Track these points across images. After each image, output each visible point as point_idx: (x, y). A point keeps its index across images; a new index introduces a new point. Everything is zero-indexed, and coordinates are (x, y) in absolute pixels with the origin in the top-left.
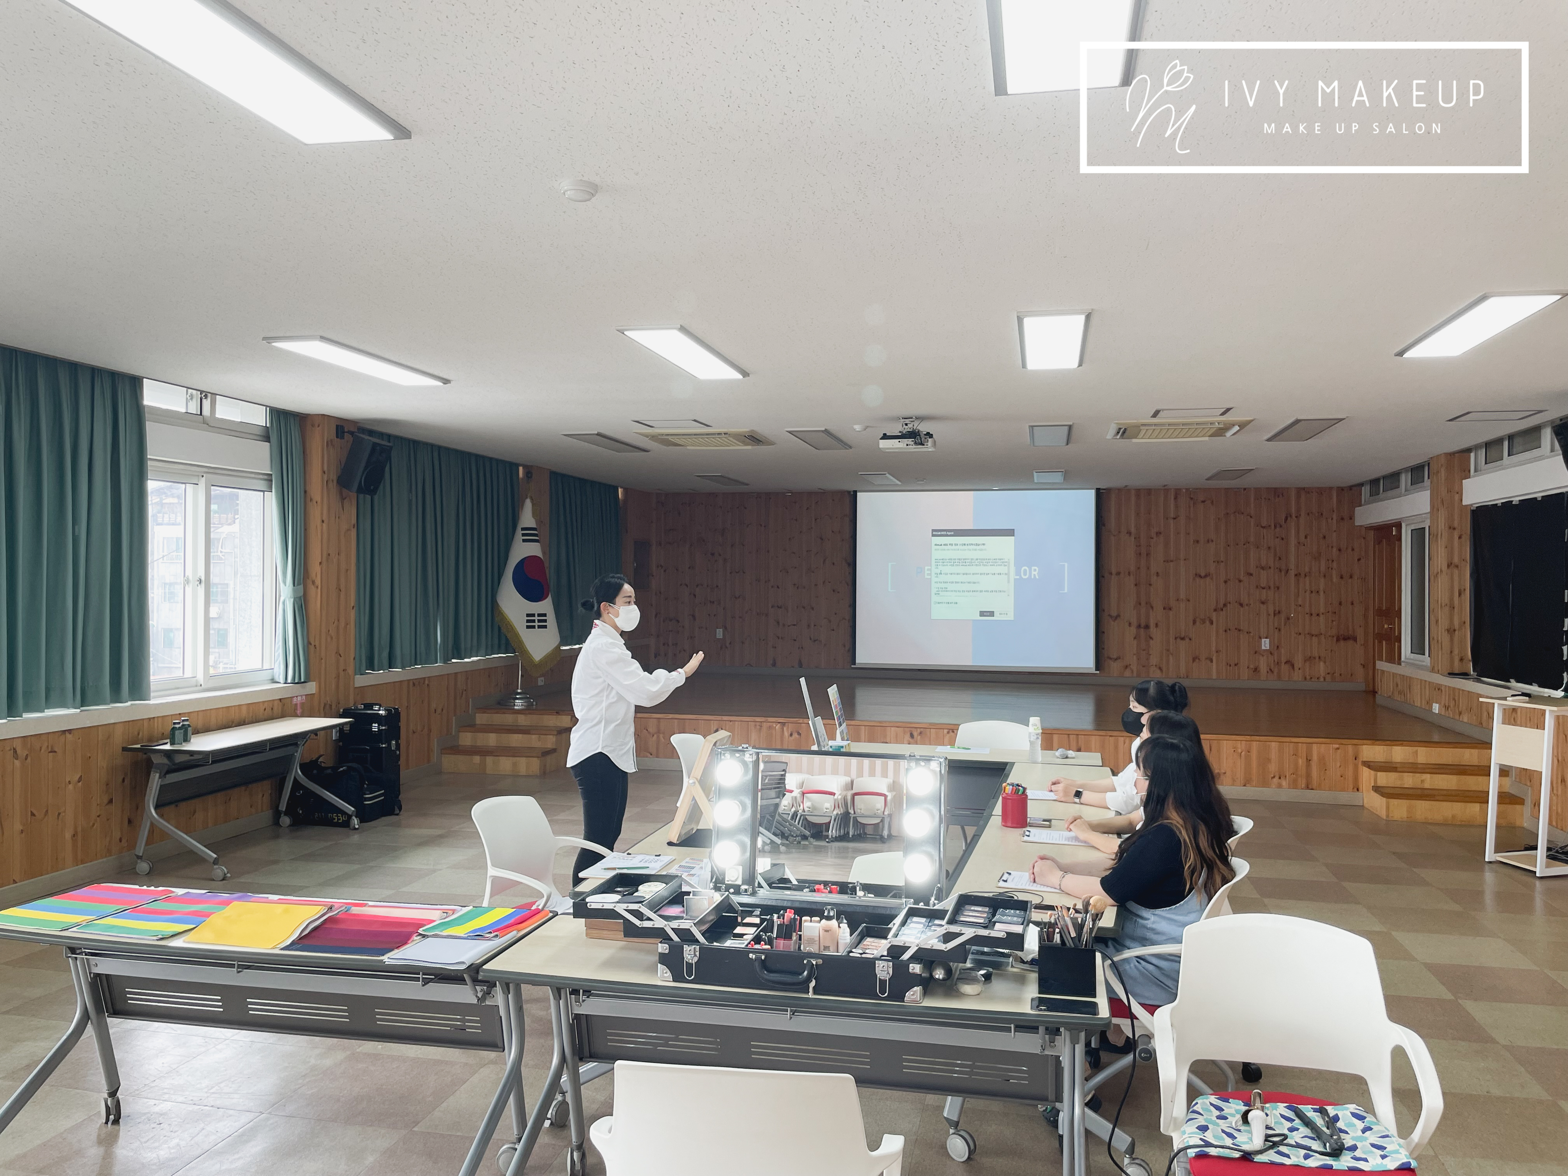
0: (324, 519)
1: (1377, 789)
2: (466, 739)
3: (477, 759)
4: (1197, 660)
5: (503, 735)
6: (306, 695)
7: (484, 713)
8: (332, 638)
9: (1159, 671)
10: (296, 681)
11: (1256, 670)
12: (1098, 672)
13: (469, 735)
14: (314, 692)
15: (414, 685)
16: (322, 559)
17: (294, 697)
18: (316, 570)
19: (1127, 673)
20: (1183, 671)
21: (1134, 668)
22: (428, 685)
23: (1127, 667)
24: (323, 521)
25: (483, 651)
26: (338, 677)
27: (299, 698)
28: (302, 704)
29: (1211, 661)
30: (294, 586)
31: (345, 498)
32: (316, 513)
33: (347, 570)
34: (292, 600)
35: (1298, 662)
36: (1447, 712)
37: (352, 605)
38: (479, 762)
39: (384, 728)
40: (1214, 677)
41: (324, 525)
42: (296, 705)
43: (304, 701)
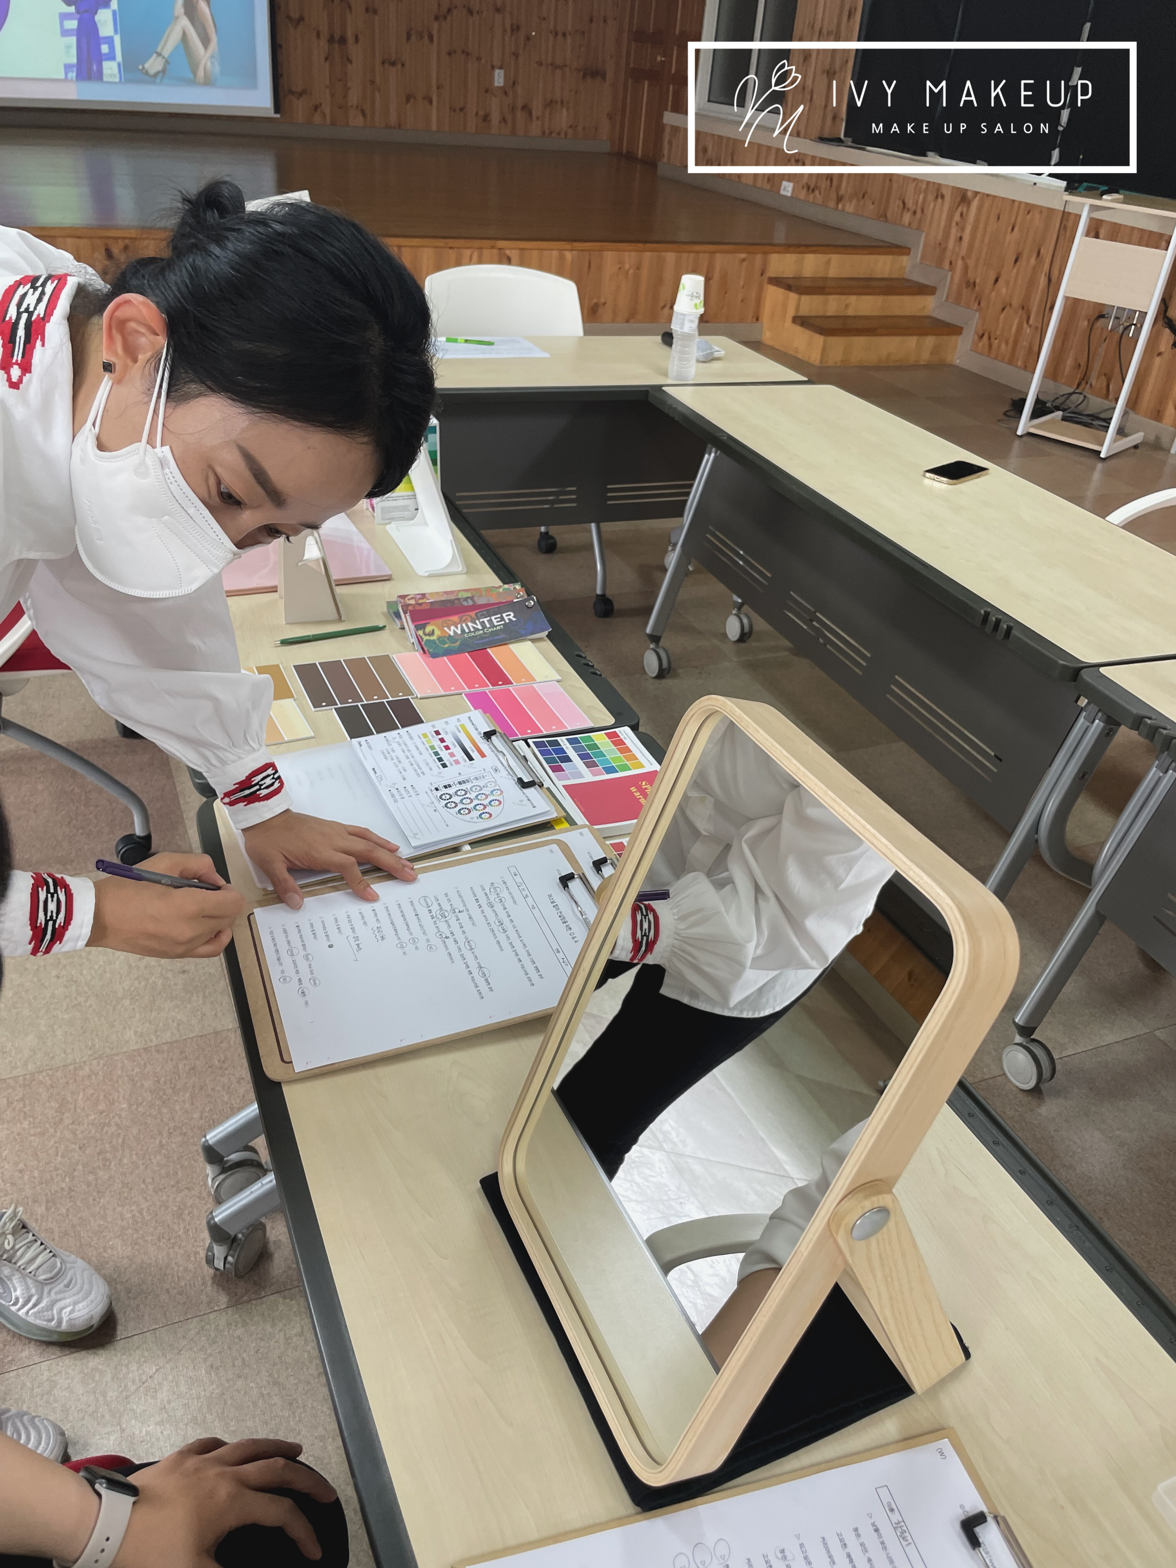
1: (801, 321)
4: (412, 100)
9: (361, 118)
11: (486, 118)
12: (278, 116)
19: (317, 119)
20: (393, 119)
21: (327, 109)
23: (316, 108)
29: (431, 102)
35: (537, 108)
36: (811, 196)
40: (434, 128)
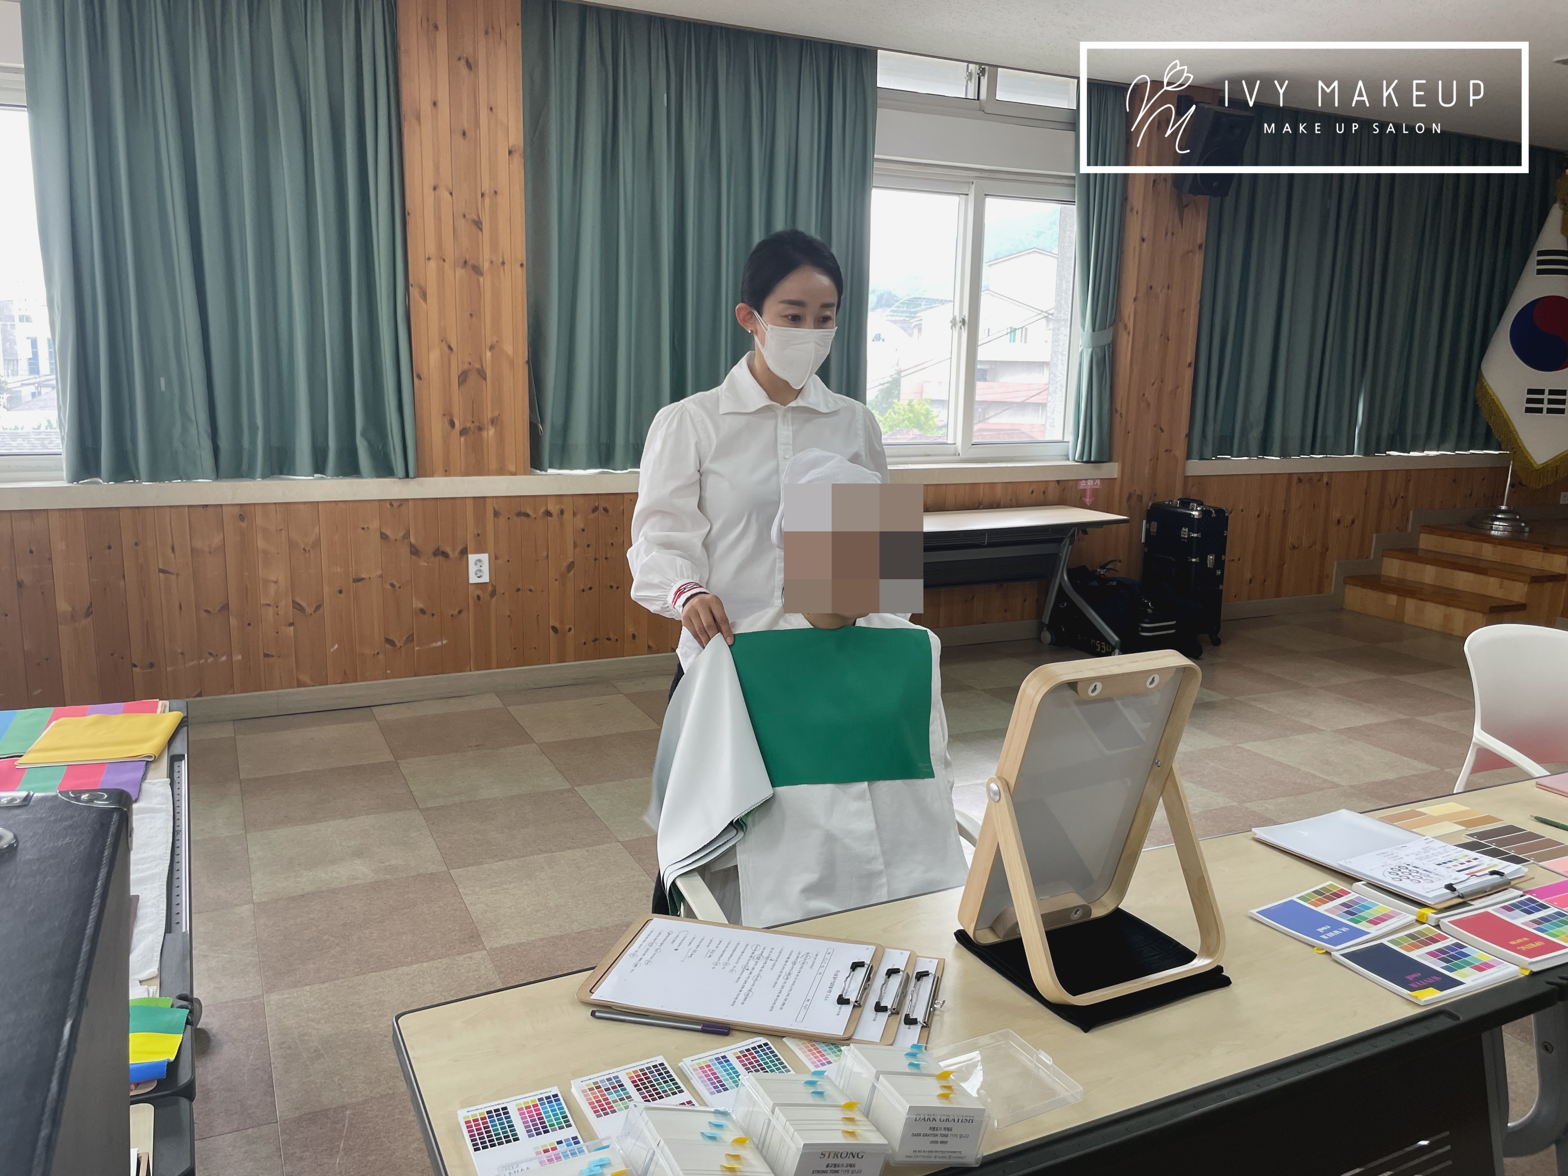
0: (1145, 235)
2: (1392, 568)
3: (1393, 599)
5: (1447, 571)
6: (1101, 479)
7: (1432, 533)
8: (1148, 405)
10: (1085, 459)
13: (1396, 562)
14: (1116, 477)
15: (1300, 480)
16: (1137, 292)
17: (1082, 480)
18: (1129, 309)
22: (1327, 484)
24: (1143, 240)
25: (1452, 441)
26: (1155, 459)
27: (1090, 483)
28: (1095, 492)
30: (1094, 330)
31: (1187, 206)
32: (1135, 229)
33: (1183, 311)
34: (1090, 350)
37: (1189, 360)
38: (1395, 604)
39: (1195, 535)
41: (1145, 245)
42: (1085, 490)
43: (1097, 487)
